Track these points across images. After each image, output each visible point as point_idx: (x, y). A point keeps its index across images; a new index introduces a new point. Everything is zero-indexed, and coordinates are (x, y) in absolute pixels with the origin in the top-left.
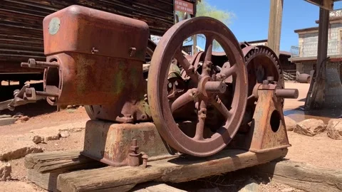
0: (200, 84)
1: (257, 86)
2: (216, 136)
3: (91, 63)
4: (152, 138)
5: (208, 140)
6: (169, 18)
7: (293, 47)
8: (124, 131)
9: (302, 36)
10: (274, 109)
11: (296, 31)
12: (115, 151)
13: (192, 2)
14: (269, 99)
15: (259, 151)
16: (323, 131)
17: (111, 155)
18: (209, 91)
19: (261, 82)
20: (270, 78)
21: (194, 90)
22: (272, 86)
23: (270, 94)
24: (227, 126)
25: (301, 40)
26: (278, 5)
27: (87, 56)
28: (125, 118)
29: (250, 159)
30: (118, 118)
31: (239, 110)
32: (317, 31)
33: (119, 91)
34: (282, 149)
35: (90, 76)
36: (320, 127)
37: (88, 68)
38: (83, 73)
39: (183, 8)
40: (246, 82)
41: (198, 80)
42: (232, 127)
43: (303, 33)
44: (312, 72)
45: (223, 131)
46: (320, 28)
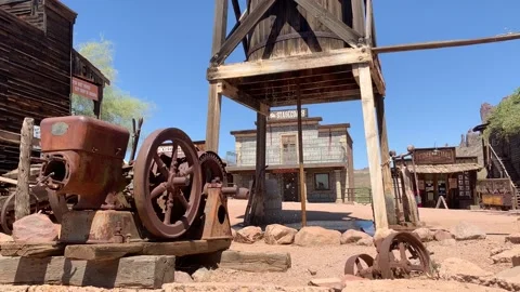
0: (170, 179)
1: (207, 184)
2: (179, 223)
3: (89, 159)
4: (129, 224)
5: (173, 225)
6: (63, 103)
7: (229, 153)
8: (111, 215)
9: (239, 140)
10: (220, 203)
11: (232, 133)
12: (102, 232)
13: (97, 84)
14: (217, 195)
15: (209, 238)
16: (261, 238)
17: (97, 236)
18: (175, 184)
19: (210, 182)
20: (217, 178)
21: (165, 183)
22: (219, 185)
23: (218, 191)
24: (186, 215)
25: (239, 145)
26: (216, 108)
27: (89, 154)
28: (110, 206)
29: (202, 245)
30: (103, 206)
31: (195, 203)
32: (255, 134)
33: (104, 183)
34: (226, 239)
35: (88, 170)
36: (258, 234)
37: (88, 163)
38: (84, 167)
39: (83, 91)
40: (201, 180)
41: (168, 175)
42: (190, 216)
43: (240, 135)
44: (251, 182)
45: (184, 219)
46: (258, 131)
